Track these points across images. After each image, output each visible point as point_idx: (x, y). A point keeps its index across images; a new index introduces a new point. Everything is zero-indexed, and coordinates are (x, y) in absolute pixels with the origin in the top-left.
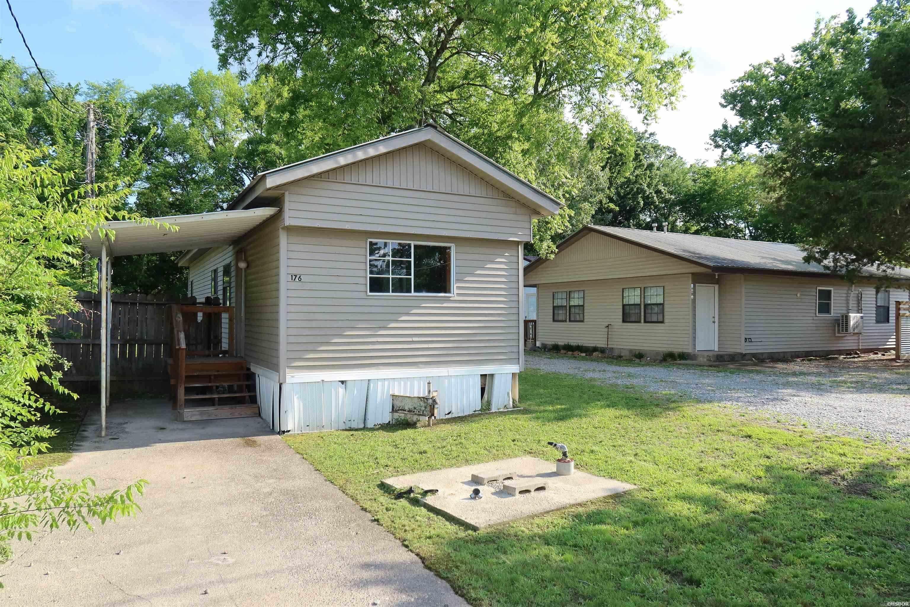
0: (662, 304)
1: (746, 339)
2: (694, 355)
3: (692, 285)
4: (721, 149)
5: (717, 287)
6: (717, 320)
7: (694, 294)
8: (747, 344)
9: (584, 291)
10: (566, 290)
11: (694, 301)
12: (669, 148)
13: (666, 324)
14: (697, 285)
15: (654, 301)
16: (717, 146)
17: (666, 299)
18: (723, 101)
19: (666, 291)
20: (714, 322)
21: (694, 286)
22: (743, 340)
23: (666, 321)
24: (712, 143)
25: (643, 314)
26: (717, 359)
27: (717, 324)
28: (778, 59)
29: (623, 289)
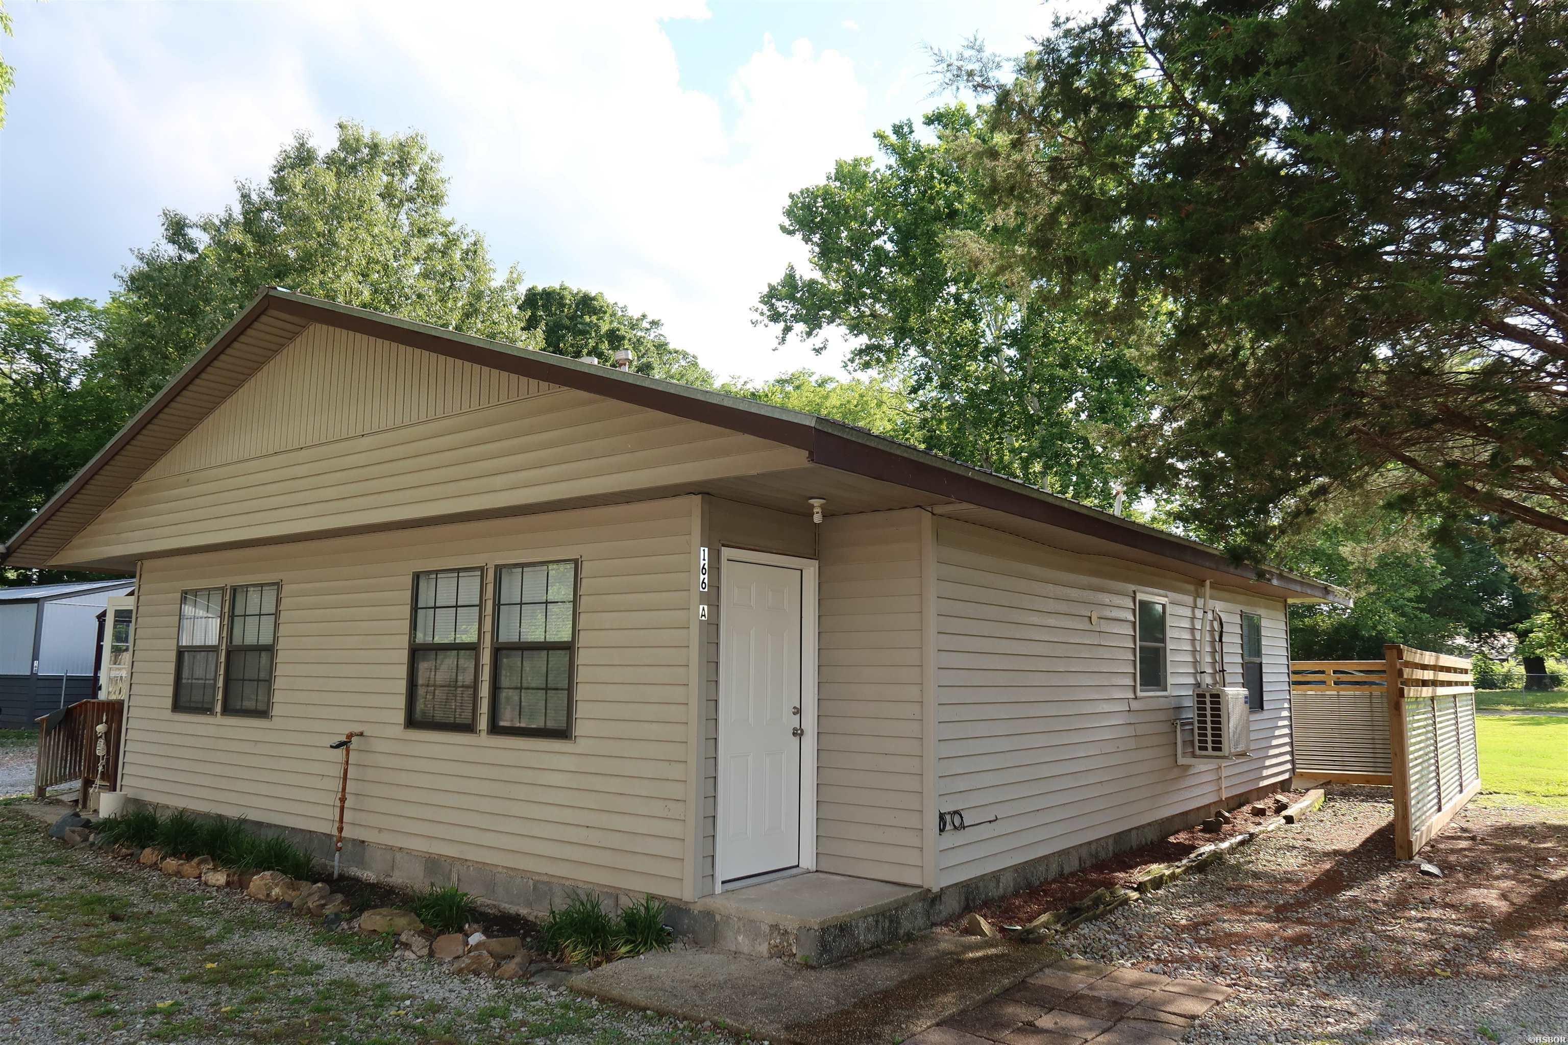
0: (568, 647)
1: (942, 817)
2: (709, 915)
3: (704, 553)
4: (782, 325)
5: (811, 569)
6: (810, 723)
7: (713, 597)
8: (951, 839)
9: (278, 585)
10: (219, 582)
11: (712, 627)
12: (685, 355)
13: (581, 745)
14: (726, 552)
15: (534, 633)
16: (776, 317)
17: (582, 625)
18: (787, 223)
19: (586, 585)
20: (798, 733)
21: (715, 558)
22: (933, 822)
23: (580, 728)
24: (765, 308)
25: (485, 690)
26: (824, 947)
27: (810, 742)
28: (901, 127)
29: (417, 577)
